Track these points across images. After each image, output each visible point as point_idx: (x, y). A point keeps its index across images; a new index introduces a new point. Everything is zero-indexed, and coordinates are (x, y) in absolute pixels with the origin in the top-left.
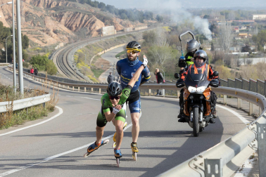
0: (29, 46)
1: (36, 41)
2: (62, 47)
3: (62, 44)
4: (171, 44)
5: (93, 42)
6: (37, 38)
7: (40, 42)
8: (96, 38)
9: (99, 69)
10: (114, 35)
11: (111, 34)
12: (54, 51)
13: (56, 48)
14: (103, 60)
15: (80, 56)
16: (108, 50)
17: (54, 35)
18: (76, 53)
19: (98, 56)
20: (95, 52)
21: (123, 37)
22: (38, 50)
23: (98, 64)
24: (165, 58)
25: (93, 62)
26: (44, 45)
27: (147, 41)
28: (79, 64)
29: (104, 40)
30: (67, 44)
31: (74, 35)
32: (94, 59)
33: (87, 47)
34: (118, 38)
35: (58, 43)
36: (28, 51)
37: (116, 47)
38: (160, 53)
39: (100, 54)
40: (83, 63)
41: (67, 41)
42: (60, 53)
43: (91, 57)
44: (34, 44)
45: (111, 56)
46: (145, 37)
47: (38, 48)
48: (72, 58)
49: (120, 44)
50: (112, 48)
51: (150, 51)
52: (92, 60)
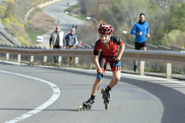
9: (37, 29)
14: (45, 15)
19: (38, 10)
20: (33, 3)
23: (37, 21)
25: (29, 18)
32: (32, 14)
38: (131, 8)
39: (41, 6)
40: (13, 18)
43: (26, 10)
45: (58, 11)
51: (117, 5)
52: (28, 14)
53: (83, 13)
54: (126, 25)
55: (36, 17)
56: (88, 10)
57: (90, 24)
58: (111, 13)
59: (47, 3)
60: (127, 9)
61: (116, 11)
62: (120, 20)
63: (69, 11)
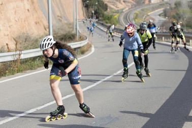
0: (108, 10)
1: (113, 7)
2: (127, 11)
3: (127, 9)
4: (190, 8)
5: (146, 7)
6: (113, 5)
7: (115, 7)
8: (147, 5)
10: (158, 3)
11: (156, 2)
12: (122, 12)
13: (124, 11)
14: (150, 17)
15: (137, 15)
16: (154, 12)
17: (123, 3)
18: (135, 13)
19: (148, 15)
20: (146, 13)
21: (163, 4)
22: (114, 12)
24: (187, 16)
25: (145, 19)
26: (117, 9)
27: (177, 7)
28: (136, 20)
29: (151, 6)
31: (135, 3)
32: (146, 17)
33: (142, 10)
34: (160, 5)
35: (125, 8)
37: (159, 10)
38: (183, 13)
39: (149, 14)
40: (138, 19)
41: (130, 7)
42: (126, 14)
43: (143, 16)
44: (111, 8)
45: (156, 15)
46: (176, 4)
48: (132, 16)
49: (161, 8)
50: (156, 11)
51: (178, 12)
52: (144, 17)
53: (165, 16)
54: (182, 20)
55: (147, 18)
56: (167, 14)
57: (167, 20)
58: (176, 15)
59: (152, 13)
60: (182, 14)
61: (177, 14)
62: (180, 18)
63: (160, 15)
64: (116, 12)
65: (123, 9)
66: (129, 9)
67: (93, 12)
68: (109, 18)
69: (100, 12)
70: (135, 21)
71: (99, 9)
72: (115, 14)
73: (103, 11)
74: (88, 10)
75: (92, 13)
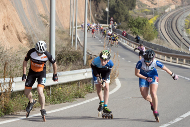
0: (137, 7)
2: (173, 10)
3: (173, 7)
7: (149, 4)
12: (164, 13)
13: (166, 11)
18: (188, 17)
22: (146, 12)
26: (153, 7)
30: (179, 7)
35: (169, 5)
36: (135, 13)
42: (170, 17)
47: (146, 10)
48: (182, 23)
64: (151, 13)
65: (165, 8)
66: (177, 8)
67: (107, 10)
68: (140, 25)
69: (120, 11)
70: (187, 32)
71: (118, 5)
72: (149, 16)
73: (126, 8)
74: (97, 5)
75: (105, 13)
